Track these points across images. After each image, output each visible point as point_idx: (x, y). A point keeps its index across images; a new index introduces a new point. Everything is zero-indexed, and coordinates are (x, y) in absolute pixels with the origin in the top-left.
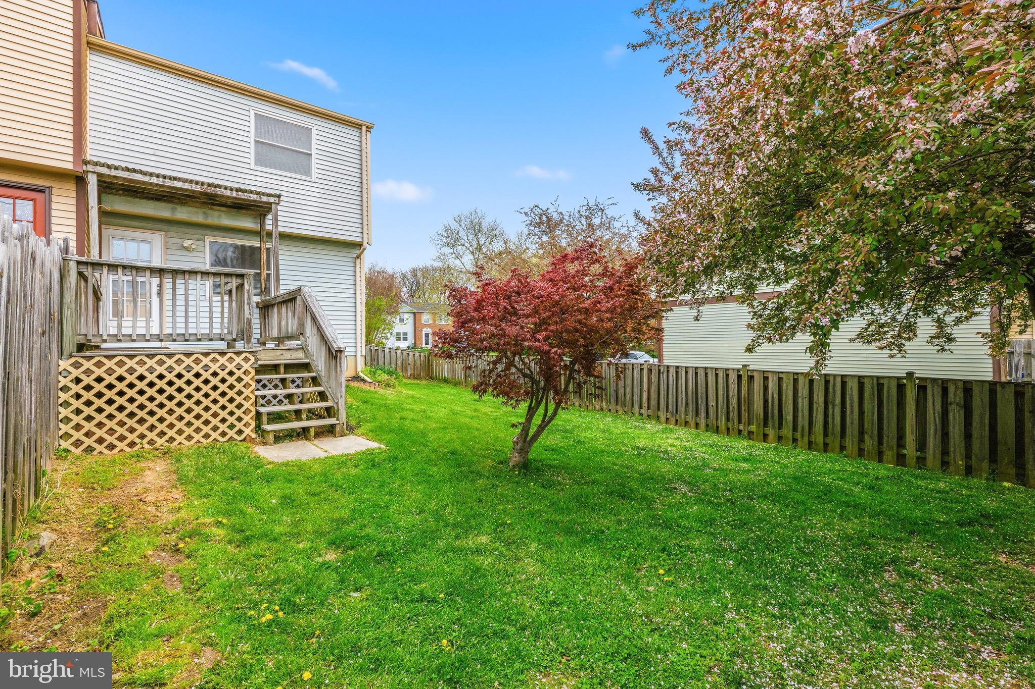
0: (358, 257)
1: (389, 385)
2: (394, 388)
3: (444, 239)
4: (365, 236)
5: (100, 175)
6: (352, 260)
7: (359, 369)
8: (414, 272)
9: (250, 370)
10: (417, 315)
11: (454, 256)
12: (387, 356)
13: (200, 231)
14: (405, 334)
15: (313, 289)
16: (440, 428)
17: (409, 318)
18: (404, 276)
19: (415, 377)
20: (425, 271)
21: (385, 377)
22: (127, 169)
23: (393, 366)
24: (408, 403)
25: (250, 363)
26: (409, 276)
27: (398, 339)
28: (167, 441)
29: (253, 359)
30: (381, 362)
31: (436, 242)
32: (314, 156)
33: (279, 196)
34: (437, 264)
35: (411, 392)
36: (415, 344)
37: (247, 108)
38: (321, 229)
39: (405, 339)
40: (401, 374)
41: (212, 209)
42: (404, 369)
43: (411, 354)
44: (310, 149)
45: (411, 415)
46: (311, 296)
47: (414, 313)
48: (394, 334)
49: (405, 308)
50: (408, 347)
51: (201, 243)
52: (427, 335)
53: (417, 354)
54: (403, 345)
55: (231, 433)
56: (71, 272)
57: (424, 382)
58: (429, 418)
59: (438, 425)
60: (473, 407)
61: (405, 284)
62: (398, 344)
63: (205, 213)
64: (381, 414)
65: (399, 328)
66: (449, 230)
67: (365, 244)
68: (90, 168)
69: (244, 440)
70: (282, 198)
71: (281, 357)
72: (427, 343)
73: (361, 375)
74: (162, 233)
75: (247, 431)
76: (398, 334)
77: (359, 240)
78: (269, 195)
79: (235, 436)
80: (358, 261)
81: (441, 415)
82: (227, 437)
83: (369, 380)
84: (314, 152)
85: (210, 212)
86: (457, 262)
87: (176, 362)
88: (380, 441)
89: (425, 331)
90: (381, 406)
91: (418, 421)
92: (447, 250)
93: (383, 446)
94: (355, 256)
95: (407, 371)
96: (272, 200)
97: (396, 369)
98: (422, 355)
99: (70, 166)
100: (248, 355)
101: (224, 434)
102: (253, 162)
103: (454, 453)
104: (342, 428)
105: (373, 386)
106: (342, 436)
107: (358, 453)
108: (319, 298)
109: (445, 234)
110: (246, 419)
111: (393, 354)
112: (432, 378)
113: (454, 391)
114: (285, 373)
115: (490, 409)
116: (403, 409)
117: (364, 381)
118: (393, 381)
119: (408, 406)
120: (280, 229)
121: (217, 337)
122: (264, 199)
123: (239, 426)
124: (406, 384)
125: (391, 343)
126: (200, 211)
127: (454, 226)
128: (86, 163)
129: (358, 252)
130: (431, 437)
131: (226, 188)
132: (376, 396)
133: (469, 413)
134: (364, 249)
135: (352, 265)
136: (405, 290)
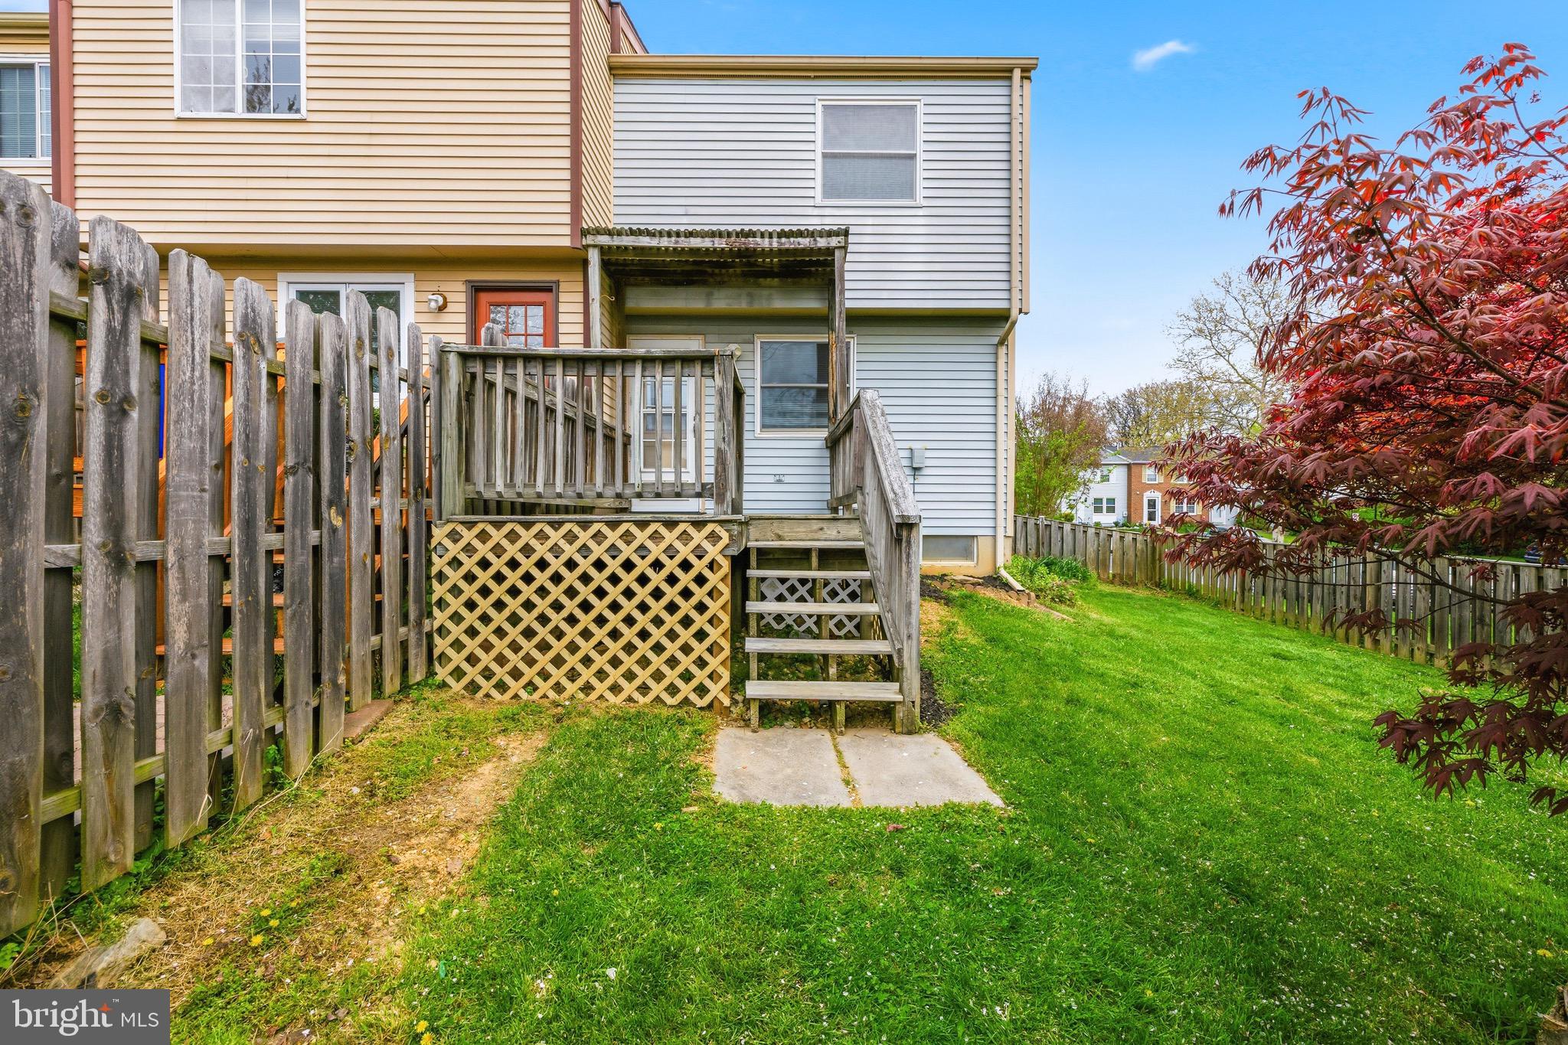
0: (1002, 342)
1: (1061, 599)
2: (1072, 605)
3: (1194, 324)
4: (1016, 295)
5: (604, 250)
6: (991, 350)
7: (1000, 562)
8: (1131, 397)
9: (720, 559)
10: (1134, 469)
11: (1213, 352)
12: (1068, 538)
13: (747, 328)
14: (1111, 501)
15: (883, 392)
16: (1183, 753)
17: (1118, 476)
18: (1112, 405)
19: (1124, 580)
20: (1151, 393)
21: (1054, 580)
22: (632, 232)
23: (1080, 558)
24: (1096, 655)
25: (721, 545)
26: (1122, 403)
27: (1098, 510)
28: (581, 689)
29: (726, 540)
30: (1056, 550)
31: (1176, 332)
32: (921, 156)
33: (846, 233)
34: (1177, 376)
35: (1108, 619)
36: (1129, 517)
37: (810, 100)
38: (931, 295)
39: (1111, 510)
40: (1093, 574)
41: (759, 286)
42: (1101, 564)
43: (1116, 536)
44: (914, 147)
45: (1101, 695)
46: (873, 407)
47: (1129, 466)
48: (1091, 500)
49: (1108, 457)
50: (1116, 524)
51: (749, 347)
52: (1152, 504)
53: (1129, 537)
54: (1107, 519)
55: (686, 689)
56: (451, 373)
57: (1142, 593)
58: (1146, 708)
59: (1178, 740)
60: (1279, 680)
61: (1113, 419)
62: (1097, 518)
63: (750, 295)
64: (1020, 679)
65: (1098, 490)
66: (1202, 307)
67: (1014, 312)
68: (589, 240)
69: (710, 706)
70: (851, 239)
71: (820, 535)
72: (1151, 517)
73: (1004, 573)
74: (701, 337)
75: (715, 689)
76: (1098, 501)
77: (1004, 305)
78: (830, 234)
79: (693, 697)
80: (1002, 350)
81: (1186, 703)
82: (679, 697)
83: (1018, 586)
84: (920, 149)
85: (757, 291)
86: (1221, 365)
87: (594, 537)
88: (995, 778)
89: (1148, 495)
90: (1024, 656)
91: (1117, 716)
92: (1199, 343)
93: (997, 801)
94: (996, 340)
95: (1106, 567)
96: (834, 242)
97: (1085, 563)
98: (1140, 538)
99: (566, 242)
100: (719, 530)
101: (672, 690)
102: (818, 193)
103: (1238, 886)
104: (910, 713)
105: (1025, 599)
106: (910, 733)
107: (921, 815)
108: (887, 410)
109: (1195, 315)
110: (713, 663)
111: (1080, 535)
112: (1159, 585)
113: (1213, 621)
114: (820, 568)
115: (1334, 694)
116: (1078, 671)
117: (1007, 586)
118: (1071, 589)
119: (1093, 663)
120: (849, 304)
121: (668, 489)
122: (822, 243)
123: (700, 676)
124: (1103, 595)
125: (1083, 514)
126: (745, 291)
127: (1215, 296)
128: (585, 233)
129: (1001, 332)
130: (1155, 785)
131: (762, 235)
132: (1025, 625)
133: (1270, 700)
134: (1014, 323)
135: (991, 358)
136: (1112, 427)
